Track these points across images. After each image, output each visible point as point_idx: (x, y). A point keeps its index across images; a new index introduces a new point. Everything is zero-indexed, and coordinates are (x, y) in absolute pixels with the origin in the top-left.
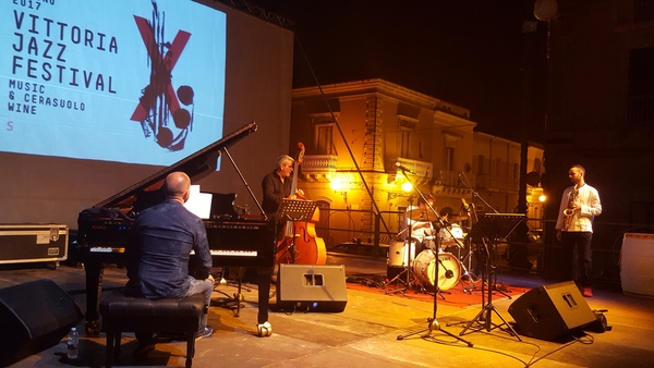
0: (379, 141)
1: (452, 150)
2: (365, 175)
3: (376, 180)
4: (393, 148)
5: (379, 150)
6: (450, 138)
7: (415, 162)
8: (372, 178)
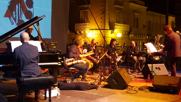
0: (107, 16)
1: (137, 19)
2: (102, 31)
3: (106, 33)
4: (113, 19)
5: (107, 21)
6: (136, 14)
7: (122, 25)
8: (104, 32)
